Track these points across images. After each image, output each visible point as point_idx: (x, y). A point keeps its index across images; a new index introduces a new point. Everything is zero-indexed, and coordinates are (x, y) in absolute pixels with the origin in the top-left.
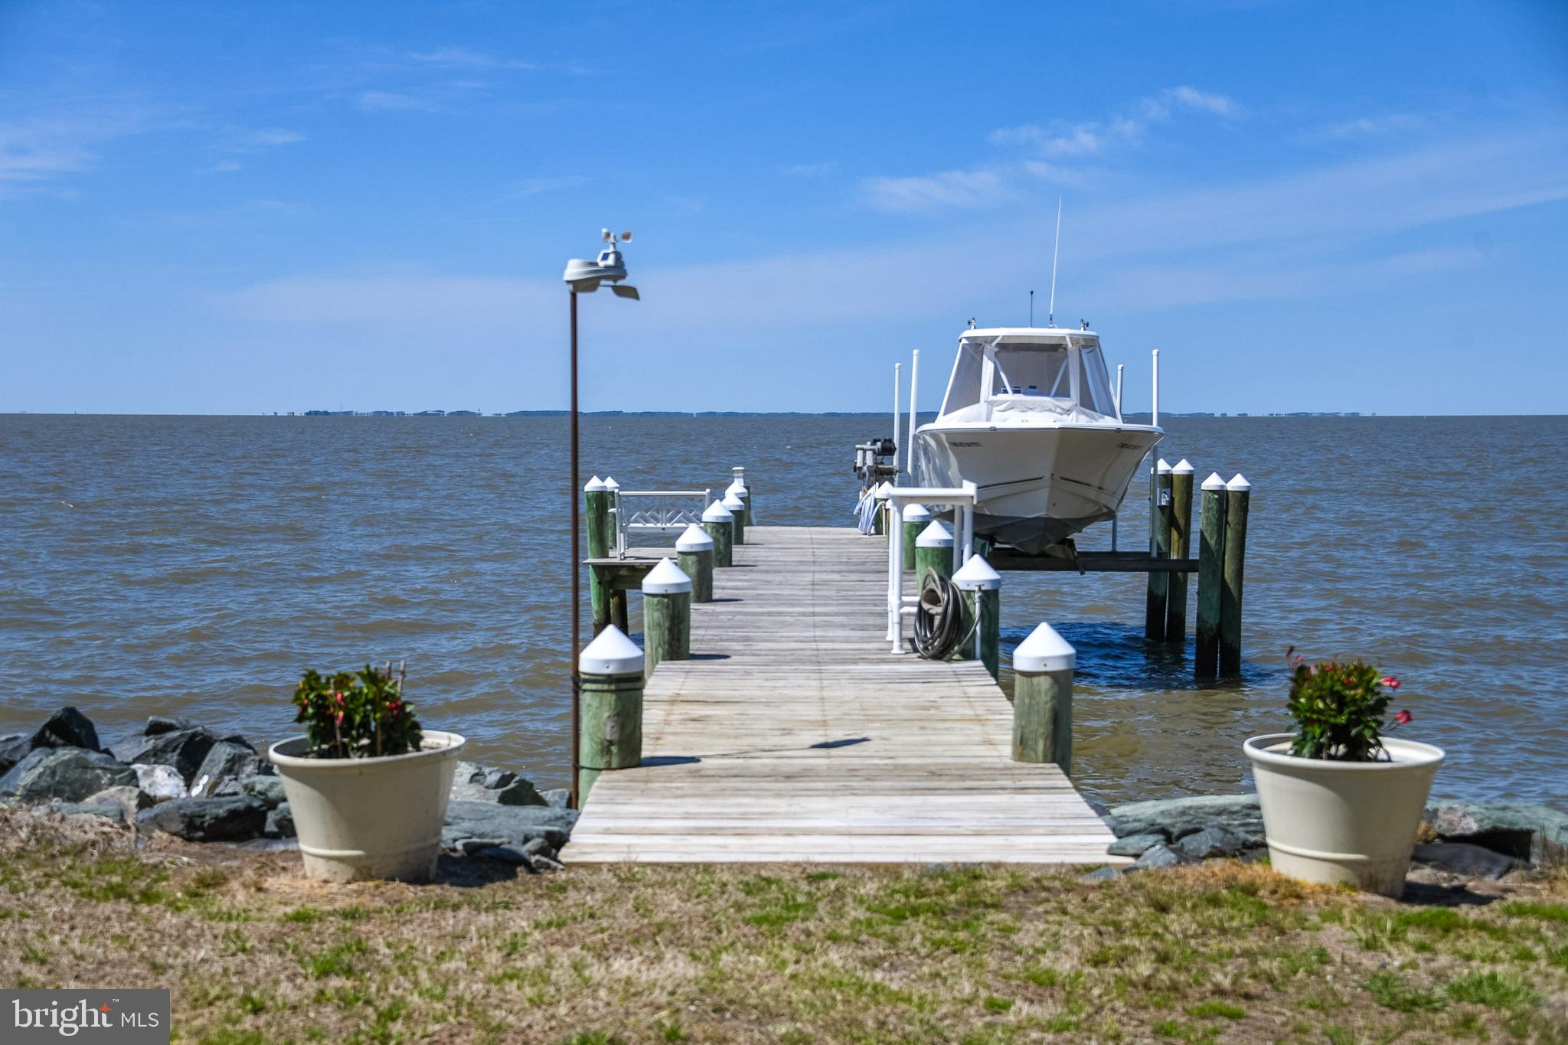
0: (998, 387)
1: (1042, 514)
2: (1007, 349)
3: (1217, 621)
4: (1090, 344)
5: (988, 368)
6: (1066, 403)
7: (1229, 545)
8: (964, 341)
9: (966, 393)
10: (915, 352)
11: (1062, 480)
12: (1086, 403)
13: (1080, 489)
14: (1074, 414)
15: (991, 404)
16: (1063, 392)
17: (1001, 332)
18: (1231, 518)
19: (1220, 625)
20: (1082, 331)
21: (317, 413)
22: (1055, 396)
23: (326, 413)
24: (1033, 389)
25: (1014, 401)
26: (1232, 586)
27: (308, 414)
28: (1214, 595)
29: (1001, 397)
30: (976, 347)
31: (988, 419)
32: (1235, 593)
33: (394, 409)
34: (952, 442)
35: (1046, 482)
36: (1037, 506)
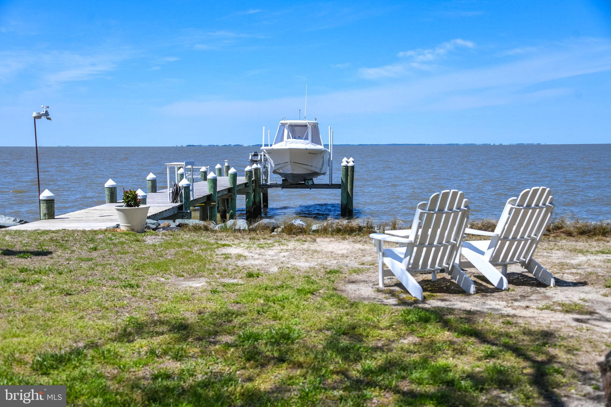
0: (288, 137)
1: (290, 172)
2: (290, 126)
3: (346, 202)
4: (315, 127)
5: (286, 131)
6: (307, 141)
7: (349, 181)
8: (280, 124)
9: (280, 139)
10: (264, 127)
11: (294, 163)
12: (313, 141)
13: (305, 167)
14: (309, 144)
15: (286, 142)
16: (307, 138)
17: (289, 122)
18: (349, 173)
19: (347, 204)
20: (314, 121)
21: (190, 146)
22: (304, 139)
23: (193, 146)
24: (299, 138)
25: (293, 141)
26: (349, 193)
27: (188, 146)
28: (345, 195)
29: (289, 140)
30: (283, 125)
31: (286, 146)
32: (350, 195)
34: (270, 152)
35: (289, 163)
36: (289, 170)
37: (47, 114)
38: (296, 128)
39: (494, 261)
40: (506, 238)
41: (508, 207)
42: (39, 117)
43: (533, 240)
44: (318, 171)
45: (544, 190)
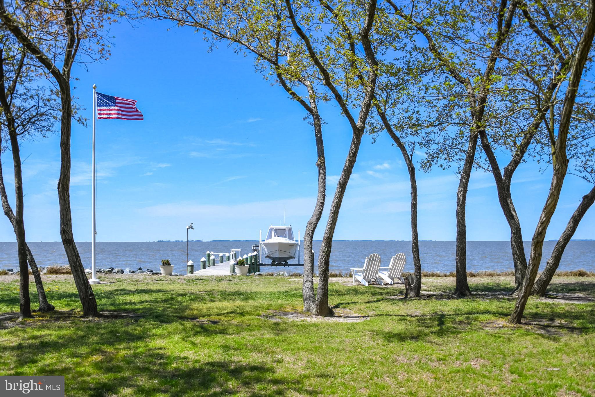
0: (275, 236)
2: (276, 230)
4: (290, 230)
5: (273, 233)
6: (286, 239)
8: (269, 228)
9: (270, 237)
11: (280, 251)
12: (289, 238)
13: (286, 253)
15: (274, 238)
16: (286, 237)
17: (275, 227)
20: (290, 227)
21: (160, 241)
22: (284, 237)
23: (163, 241)
24: (281, 236)
25: (277, 238)
27: (158, 241)
30: (271, 229)
31: (274, 241)
33: (180, 240)
34: (266, 245)
35: (278, 251)
36: (277, 255)
37: (192, 227)
38: (278, 231)
39: (389, 276)
40: (392, 269)
41: (392, 259)
42: (189, 228)
43: (401, 270)
44: (292, 256)
45: (403, 254)
